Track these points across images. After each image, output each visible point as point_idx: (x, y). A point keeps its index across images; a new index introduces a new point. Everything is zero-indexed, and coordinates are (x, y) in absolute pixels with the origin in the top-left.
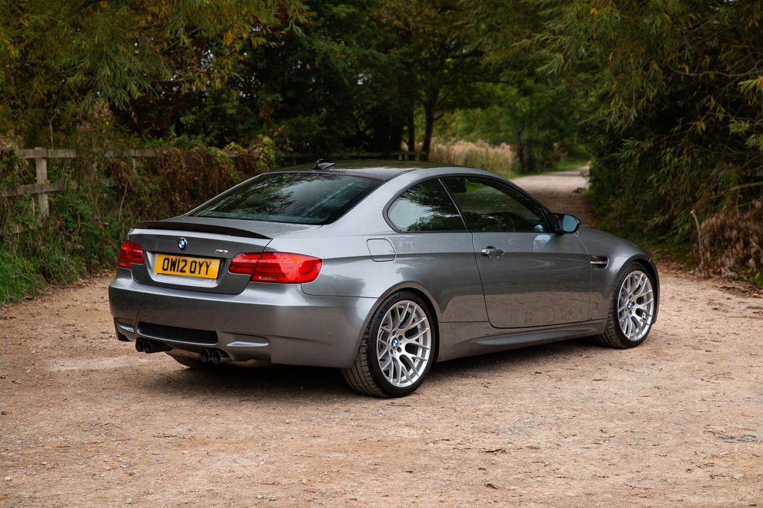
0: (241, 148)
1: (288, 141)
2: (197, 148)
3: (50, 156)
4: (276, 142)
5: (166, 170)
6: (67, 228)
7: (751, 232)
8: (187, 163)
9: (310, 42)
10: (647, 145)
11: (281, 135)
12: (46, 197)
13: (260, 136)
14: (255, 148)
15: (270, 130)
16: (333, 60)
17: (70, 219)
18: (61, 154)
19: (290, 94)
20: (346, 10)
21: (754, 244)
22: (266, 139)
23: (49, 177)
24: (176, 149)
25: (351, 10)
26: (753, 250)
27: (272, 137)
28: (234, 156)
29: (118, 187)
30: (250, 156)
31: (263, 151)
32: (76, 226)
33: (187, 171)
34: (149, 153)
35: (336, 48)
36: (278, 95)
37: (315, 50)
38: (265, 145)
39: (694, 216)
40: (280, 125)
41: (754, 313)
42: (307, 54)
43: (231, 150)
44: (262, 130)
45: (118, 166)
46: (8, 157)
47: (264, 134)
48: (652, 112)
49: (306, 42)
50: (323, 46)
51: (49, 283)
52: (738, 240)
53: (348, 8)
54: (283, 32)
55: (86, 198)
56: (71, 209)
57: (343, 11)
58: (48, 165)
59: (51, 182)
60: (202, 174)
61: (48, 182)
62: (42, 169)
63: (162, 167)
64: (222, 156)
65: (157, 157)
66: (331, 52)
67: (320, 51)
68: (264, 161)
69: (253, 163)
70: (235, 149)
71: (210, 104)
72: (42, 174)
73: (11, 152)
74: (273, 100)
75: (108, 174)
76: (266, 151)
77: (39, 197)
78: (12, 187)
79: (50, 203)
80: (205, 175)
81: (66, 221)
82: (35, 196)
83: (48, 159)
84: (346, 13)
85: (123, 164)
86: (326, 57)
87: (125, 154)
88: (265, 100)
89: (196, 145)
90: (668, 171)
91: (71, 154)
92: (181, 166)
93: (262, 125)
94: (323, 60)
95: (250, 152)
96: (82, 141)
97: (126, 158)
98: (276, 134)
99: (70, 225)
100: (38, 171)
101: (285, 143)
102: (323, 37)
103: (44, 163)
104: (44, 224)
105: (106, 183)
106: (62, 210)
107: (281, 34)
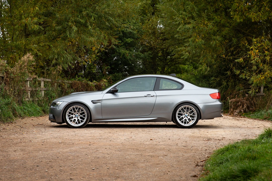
0: (97, 82)
1: (112, 81)
2: (84, 81)
3: (45, 80)
4: (108, 81)
5: (75, 87)
6: (49, 100)
7: (244, 103)
8: (81, 85)
9: (119, 50)
10: (218, 79)
11: (110, 79)
12: (43, 91)
13: (103, 79)
14: (101, 83)
15: (106, 77)
16: (126, 56)
17: (50, 98)
18: (47, 80)
19: (113, 66)
20: (130, 40)
21: (245, 106)
22: (105, 80)
23: (44, 86)
24: (78, 81)
25: (132, 40)
26: (244, 108)
27: (107, 80)
28: (95, 85)
29: (62, 91)
30: (100, 85)
31: (104, 84)
32: (51, 99)
33: (81, 88)
34: (70, 82)
35: (127, 52)
36: (109, 67)
37: (120, 53)
38: (105, 82)
39: (228, 98)
40: (109, 76)
41: (233, 118)
42: (118, 54)
43: (94, 83)
44: (104, 78)
45: (62, 85)
46: (35, 79)
47: (104, 79)
48: (222, 71)
49: (118, 50)
50: (123, 51)
51: (45, 114)
52: (240, 105)
53: (131, 39)
54: (110, 47)
55: (54, 92)
56: (50, 95)
57: (129, 40)
58: (44, 83)
59: (45, 87)
60: (85, 89)
61: (44, 87)
62: (42, 84)
63: (74, 86)
64: (91, 84)
65: (72, 83)
66: (125, 53)
67: (122, 53)
68: (104, 87)
69: (101, 87)
70: (96, 83)
71: (88, 70)
72: (42, 85)
73: (36, 78)
74: (107, 68)
75: (59, 86)
76: (105, 84)
77: (42, 91)
78: (36, 87)
79: (45, 93)
80: (86, 89)
81: (49, 98)
82: (41, 91)
83: (44, 81)
84: (130, 41)
85: (64, 84)
86: (124, 55)
87: (64, 81)
88: (105, 68)
89: (84, 80)
90: (224, 87)
91: (50, 80)
92: (79, 86)
93: (104, 76)
94: (123, 56)
95: (100, 84)
96: (53, 76)
97: (64, 82)
98: (108, 79)
99: (50, 99)
100: (41, 84)
101: (111, 81)
102: (123, 48)
103: (43, 82)
104: (43, 99)
105: (59, 89)
106: (48, 95)
107: (109, 48)
